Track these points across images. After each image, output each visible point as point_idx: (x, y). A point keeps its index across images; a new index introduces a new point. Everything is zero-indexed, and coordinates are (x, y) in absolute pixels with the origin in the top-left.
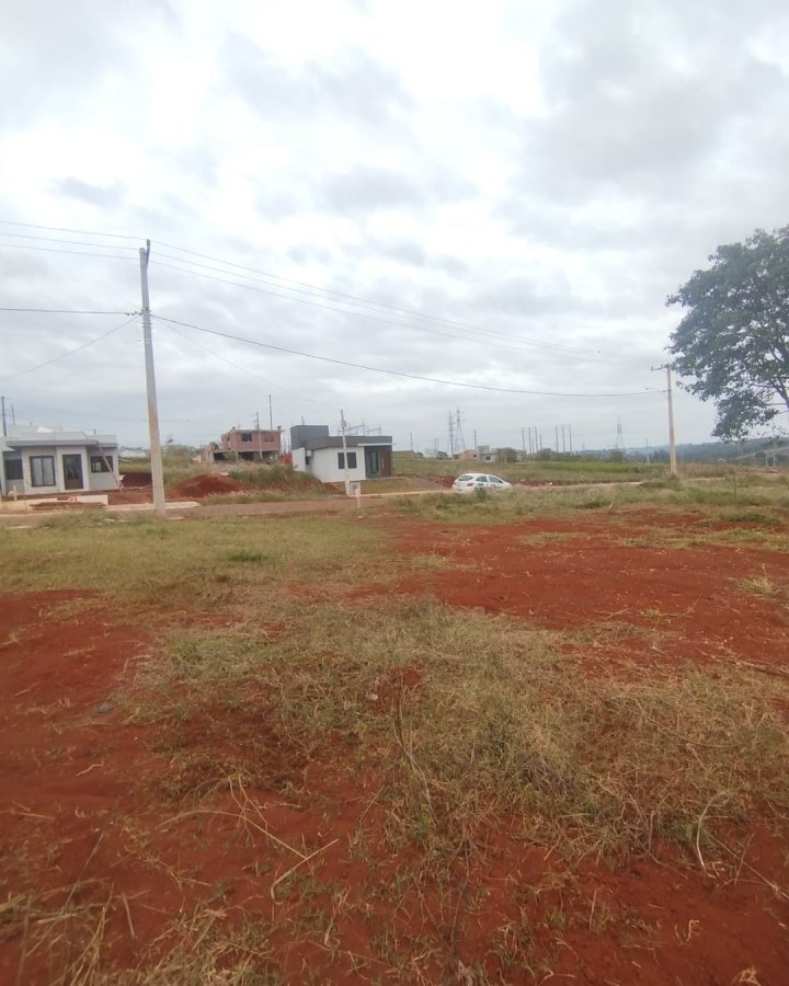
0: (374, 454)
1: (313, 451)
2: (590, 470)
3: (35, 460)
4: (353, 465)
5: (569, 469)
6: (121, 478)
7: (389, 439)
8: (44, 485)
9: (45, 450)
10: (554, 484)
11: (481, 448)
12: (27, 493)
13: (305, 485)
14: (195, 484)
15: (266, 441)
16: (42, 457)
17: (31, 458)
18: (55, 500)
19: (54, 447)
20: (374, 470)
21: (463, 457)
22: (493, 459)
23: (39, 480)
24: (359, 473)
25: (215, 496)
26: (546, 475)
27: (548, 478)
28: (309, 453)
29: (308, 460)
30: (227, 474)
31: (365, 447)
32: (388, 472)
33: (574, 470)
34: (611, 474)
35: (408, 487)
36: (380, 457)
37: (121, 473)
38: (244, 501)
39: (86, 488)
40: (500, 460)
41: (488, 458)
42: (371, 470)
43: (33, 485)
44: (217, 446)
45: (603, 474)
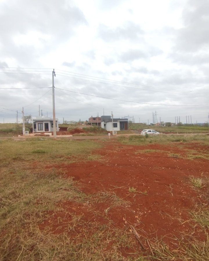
0: (123, 124)
1: (106, 122)
2: (193, 129)
3: (39, 124)
4: (116, 127)
5: (187, 129)
6: (59, 129)
7: (127, 119)
8: (41, 130)
9: (40, 122)
10: (179, 133)
11: (161, 122)
12: (37, 132)
13: (102, 131)
14: (74, 131)
15: (99, 120)
16: (40, 123)
17: (38, 124)
18: (40, 134)
19: (43, 121)
20: (122, 128)
21: (156, 125)
22: (165, 126)
23: (39, 129)
24: (118, 129)
25: (76, 134)
26: (178, 130)
27: (177, 132)
28: (105, 123)
29: (105, 125)
30: (82, 128)
31: (120, 122)
32: (126, 129)
33: (188, 129)
34: (201, 131)
35: (131, 133)
36: (124, 124)
37: (59, 128)
38: (83, 135)
39: (49, 131)
40: (166, 126)
41: (163, 125)
42: (121, 128)
43: (38, 130)
44: (87, 122)
45: (199, 131)
